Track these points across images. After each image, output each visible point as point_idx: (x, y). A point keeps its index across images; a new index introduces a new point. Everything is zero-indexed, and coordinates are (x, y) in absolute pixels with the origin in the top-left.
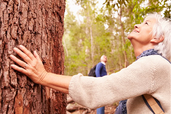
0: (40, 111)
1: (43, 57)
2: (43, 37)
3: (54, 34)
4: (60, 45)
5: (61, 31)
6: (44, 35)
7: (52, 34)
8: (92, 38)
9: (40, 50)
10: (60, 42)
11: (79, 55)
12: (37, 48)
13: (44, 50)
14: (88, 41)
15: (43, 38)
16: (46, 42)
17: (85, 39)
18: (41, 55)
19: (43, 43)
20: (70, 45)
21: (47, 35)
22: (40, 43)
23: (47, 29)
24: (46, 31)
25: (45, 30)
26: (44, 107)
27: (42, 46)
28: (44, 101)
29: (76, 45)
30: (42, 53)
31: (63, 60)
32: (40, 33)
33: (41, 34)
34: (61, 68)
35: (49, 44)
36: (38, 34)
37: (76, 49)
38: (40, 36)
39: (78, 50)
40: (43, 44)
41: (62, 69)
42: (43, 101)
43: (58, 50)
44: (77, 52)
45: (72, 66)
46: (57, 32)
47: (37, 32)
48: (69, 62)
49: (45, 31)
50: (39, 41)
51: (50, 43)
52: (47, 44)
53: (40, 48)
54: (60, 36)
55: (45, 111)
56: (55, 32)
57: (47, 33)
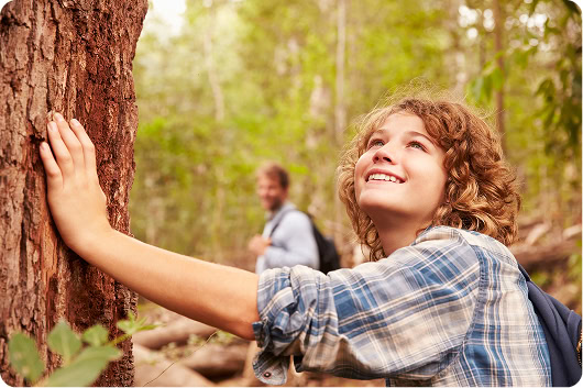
0: (13, 315)
1: (32, 117)
2: (38, 37)
3: (90, 26)
4: (118, 72)
5: (129, 9)
6: (41, 30)
7: (79, 25)
8: (342, 36)
9: (24, 88)
10: (118, 59)
11: (274, 114)
12: (9, 79)
13: (41, 89)
14: (322, 49)
15: (37, 43)
16: (51, 57)
17: (311, 39)
18: (28, 109)
19: (36, 63)
20: (234, 63)
21: (55, 28)
22: (23, 63)
23: (55, 7)
24: (53, 15)
25: (48, 9)
26: (31, 305)
27: (34, 74)
28: (30, 285)
29: (266, 67)
30: (30, 102)
31: (127, 133)
32: (26, 20)
33: (29, 24)
34: (117, 169)
35: (62, 67)
36: (17, 24)
37: (265, 85)
38: (25, 33)
39: (273, 92)
40: (38, 66)
41: (123, 172)
42: (25, 284)
43: (105, 90)
44: (269, 102)
45: (236, 168)
46: (107, 16)
47: (12, 17)
48: (225, 150)
49: (48, 15)
50: (21, 53)
51: (69, 63)
52: (54, 64)
53: (25, 80)
54: (122, 31)
55: (32, 320)
56: (96, 16)
57: (56, 23)
